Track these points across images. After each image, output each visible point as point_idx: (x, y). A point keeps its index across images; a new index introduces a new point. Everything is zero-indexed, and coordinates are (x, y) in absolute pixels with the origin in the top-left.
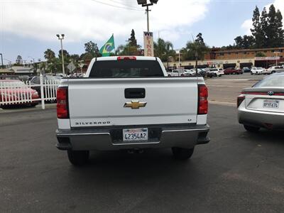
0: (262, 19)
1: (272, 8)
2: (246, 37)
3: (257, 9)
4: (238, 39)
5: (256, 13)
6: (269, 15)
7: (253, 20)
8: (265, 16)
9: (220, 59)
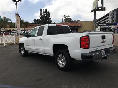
0: (43, 13)
1: (46, 10)
2: (37, 20)
3: (41, 10)
4: (35, 20)
5: (41, 11)
6: (46, 12)
7: (40, 13)
8: (44, 12)
9: (29, 28)
